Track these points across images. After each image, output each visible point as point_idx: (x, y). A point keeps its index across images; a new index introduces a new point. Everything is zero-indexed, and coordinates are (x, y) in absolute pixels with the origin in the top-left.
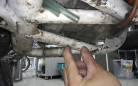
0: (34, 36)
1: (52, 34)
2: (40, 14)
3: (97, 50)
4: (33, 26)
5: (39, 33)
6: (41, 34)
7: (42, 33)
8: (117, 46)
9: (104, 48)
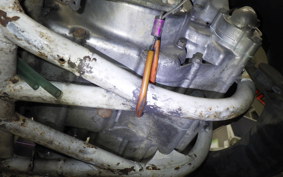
0: (8, 124)
1: (43, 127)
2: (12, 85)
3: (132, 169)
4: (4, 105)
5: (18, 120)
6: (21, 122)
7: (24, 121)
8: (177, 169)
9: (147, 168)
